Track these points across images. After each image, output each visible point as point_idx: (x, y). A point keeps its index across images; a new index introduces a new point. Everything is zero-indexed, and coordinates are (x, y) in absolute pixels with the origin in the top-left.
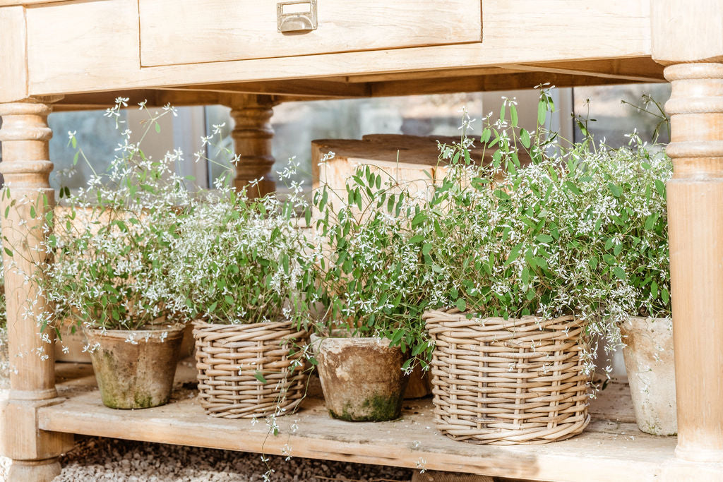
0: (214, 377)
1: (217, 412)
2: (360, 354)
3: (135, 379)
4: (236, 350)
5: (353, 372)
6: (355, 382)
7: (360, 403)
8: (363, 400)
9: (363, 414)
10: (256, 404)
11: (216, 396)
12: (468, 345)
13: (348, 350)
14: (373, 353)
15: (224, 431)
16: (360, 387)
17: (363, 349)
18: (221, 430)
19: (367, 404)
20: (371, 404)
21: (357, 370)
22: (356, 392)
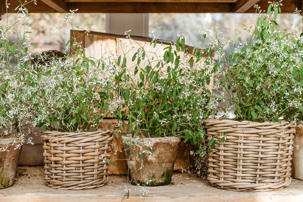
0: (67, 165)
1: (68, 187)
2: (163, 147)
3: (3, 169)
4: (83, 148)
5: (158, 157)
6: (159, 163)
7: (160, 175)
8: (162, 173)
9: (161, 181)
10: (93, 180)
11: (67, 177)
12: (253, 137)
13: (157, 145)
14: (169, 146)
15: (86, 197)
16: (161, 166)
17: (165, 143)
18: (83, 197)
19: (163, 175)
20: (165, 175)
21: (161, 156)
22: (159, 169)
